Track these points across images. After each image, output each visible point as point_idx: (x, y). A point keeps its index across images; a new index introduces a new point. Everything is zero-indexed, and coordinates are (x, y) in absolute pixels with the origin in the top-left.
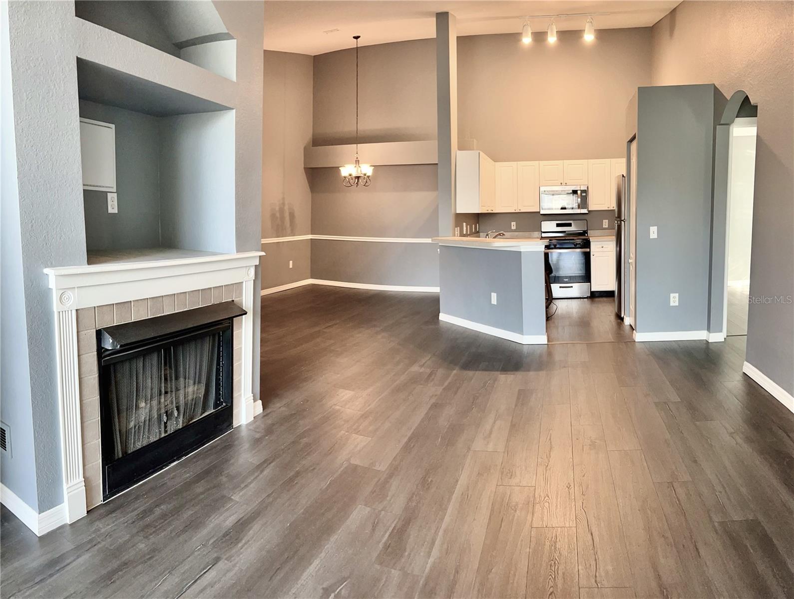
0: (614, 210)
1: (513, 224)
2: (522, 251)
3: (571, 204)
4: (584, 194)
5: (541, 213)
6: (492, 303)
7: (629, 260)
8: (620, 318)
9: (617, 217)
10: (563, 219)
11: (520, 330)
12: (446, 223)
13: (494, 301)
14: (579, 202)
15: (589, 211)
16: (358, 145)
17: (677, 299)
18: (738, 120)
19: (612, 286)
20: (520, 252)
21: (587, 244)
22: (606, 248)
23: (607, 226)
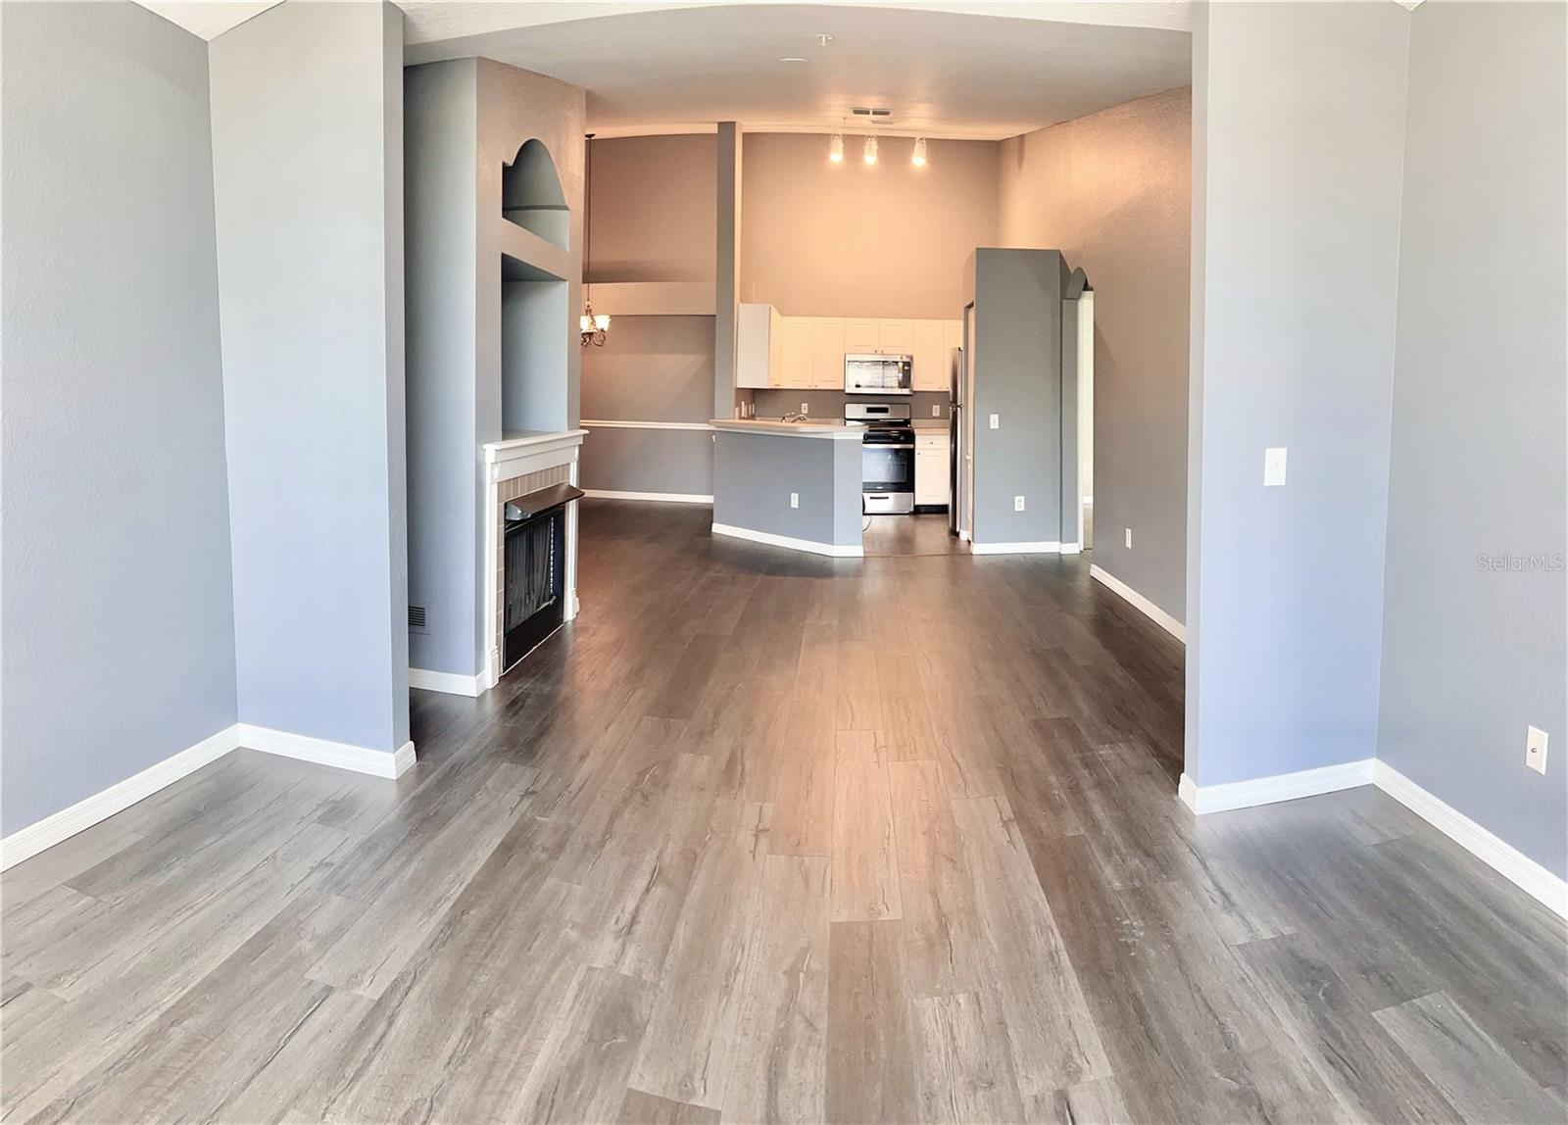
0: (948, 392)
1: (805, 405)
2: (835, 438)
3: (889, 382)
4: (906, 368)
5: (847, 391)
6: (792, 506)
7: (966, 457)
8: (954, 533)
9: (951, 402)
10: (875, 401)
11: (829, 539)
12: (724, 400)
13: (795, 503)
14: (901, 378)
15: (915, 392)
16: (591, 285)
17: (1023, 503)
18: (1086, 294)
19: (943, 498)
20: (833, 440)
21: (910, 437)
22: (937, 444)
23: (938, 415)
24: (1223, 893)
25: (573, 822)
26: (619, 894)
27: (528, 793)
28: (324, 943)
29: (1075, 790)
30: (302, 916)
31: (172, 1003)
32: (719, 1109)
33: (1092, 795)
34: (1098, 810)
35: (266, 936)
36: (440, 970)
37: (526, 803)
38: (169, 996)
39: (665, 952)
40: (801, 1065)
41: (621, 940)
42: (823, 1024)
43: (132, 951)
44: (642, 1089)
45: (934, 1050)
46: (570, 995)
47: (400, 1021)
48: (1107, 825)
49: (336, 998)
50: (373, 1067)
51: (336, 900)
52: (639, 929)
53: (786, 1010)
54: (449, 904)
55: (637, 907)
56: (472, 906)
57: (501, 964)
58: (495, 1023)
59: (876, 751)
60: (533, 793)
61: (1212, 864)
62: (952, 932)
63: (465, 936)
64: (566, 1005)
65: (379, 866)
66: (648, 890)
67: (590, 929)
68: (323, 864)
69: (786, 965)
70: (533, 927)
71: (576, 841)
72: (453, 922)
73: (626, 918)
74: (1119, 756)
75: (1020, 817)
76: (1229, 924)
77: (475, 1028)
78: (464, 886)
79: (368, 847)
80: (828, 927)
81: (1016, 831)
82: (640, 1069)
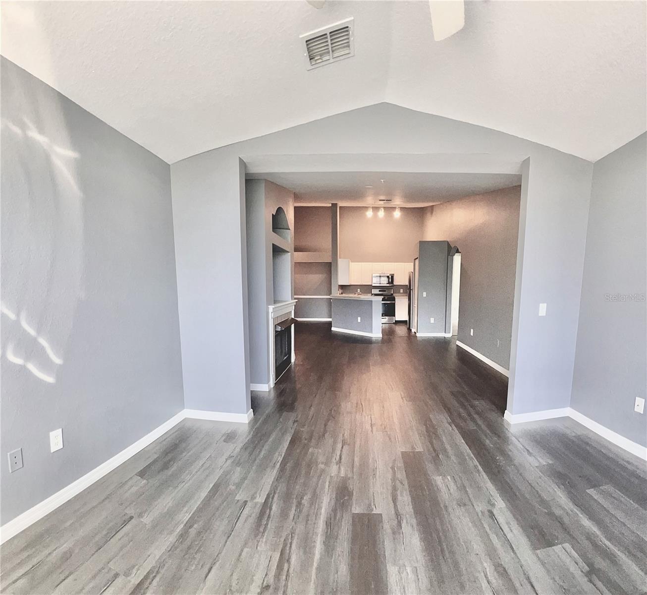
0: (407, 285)
1: (359, 290)
3: (384, 282)
4: (392, 278)
5: (372, 285)
8: (410, 330)
9: (408, 290)
10: (382, 288)
11: (371, 332)
12: (335, 289)
13: (359, 321)
15: (394, 285)
17: (433, 320)
18: (456, 254)
19: (406, 318)
20: (372, 301)
21: (393, 299)
22: (403, 302)
23: (402, 292)
24: (527, 450)
25: (313, 428)
26: (334, 450)
27: (295, 422)
28: (238, 486)
29: (470, 415)
30: (228, 477)
31: (187, 519)
32: (381, 513)
33: (476, 416)
34: (480, 422)
35: (216, 487)
36: (282, 488)
37: (296, 424)
38: (185, 516)
39: (353, 467)
40: (402, 495)
41: (338, 465)
42: (406, 482)
43: (166, 502)
44: (357, 512)
45: (444, 493)
46: (327, 487)
47: (274, 507)
48: (483, 427)
49: (249, 504)
50: (269, 526)
51: (238, 469)
52: (343, 460)
53: (394, 479)
54: (279, 464)
55: (341, 454)
56: (287, 463)
57: (302, 481)
58: (306, 501)
59: (402, 398)
60: (297, 421)
61: (521, 440)
62: (440, 456)
63: (288, 473)
64: (326, 490)
65: (251, 454)
66: (342, 447)
67: (327, 463)
68: (230, 457)
69: (391, 465)
70: (309, 466)
71: (316, 435)
72: (282, 469)
73: (338, 458)
74: (481, 404)
75: (453, 421)
76: (531, 459)
77: (299, 504)
78: (282, 457)
79: (245, 448)
80: (400, 453)
81: (453, 426)
82: (354, 505)
